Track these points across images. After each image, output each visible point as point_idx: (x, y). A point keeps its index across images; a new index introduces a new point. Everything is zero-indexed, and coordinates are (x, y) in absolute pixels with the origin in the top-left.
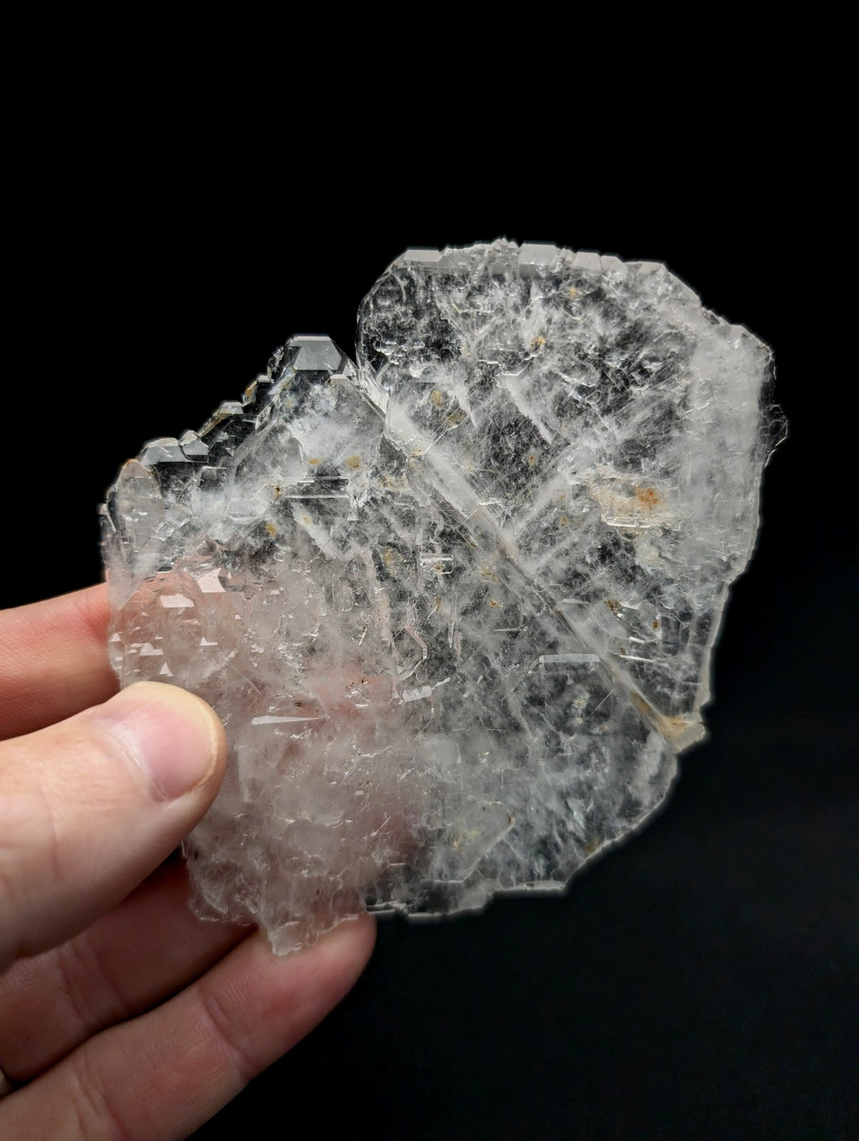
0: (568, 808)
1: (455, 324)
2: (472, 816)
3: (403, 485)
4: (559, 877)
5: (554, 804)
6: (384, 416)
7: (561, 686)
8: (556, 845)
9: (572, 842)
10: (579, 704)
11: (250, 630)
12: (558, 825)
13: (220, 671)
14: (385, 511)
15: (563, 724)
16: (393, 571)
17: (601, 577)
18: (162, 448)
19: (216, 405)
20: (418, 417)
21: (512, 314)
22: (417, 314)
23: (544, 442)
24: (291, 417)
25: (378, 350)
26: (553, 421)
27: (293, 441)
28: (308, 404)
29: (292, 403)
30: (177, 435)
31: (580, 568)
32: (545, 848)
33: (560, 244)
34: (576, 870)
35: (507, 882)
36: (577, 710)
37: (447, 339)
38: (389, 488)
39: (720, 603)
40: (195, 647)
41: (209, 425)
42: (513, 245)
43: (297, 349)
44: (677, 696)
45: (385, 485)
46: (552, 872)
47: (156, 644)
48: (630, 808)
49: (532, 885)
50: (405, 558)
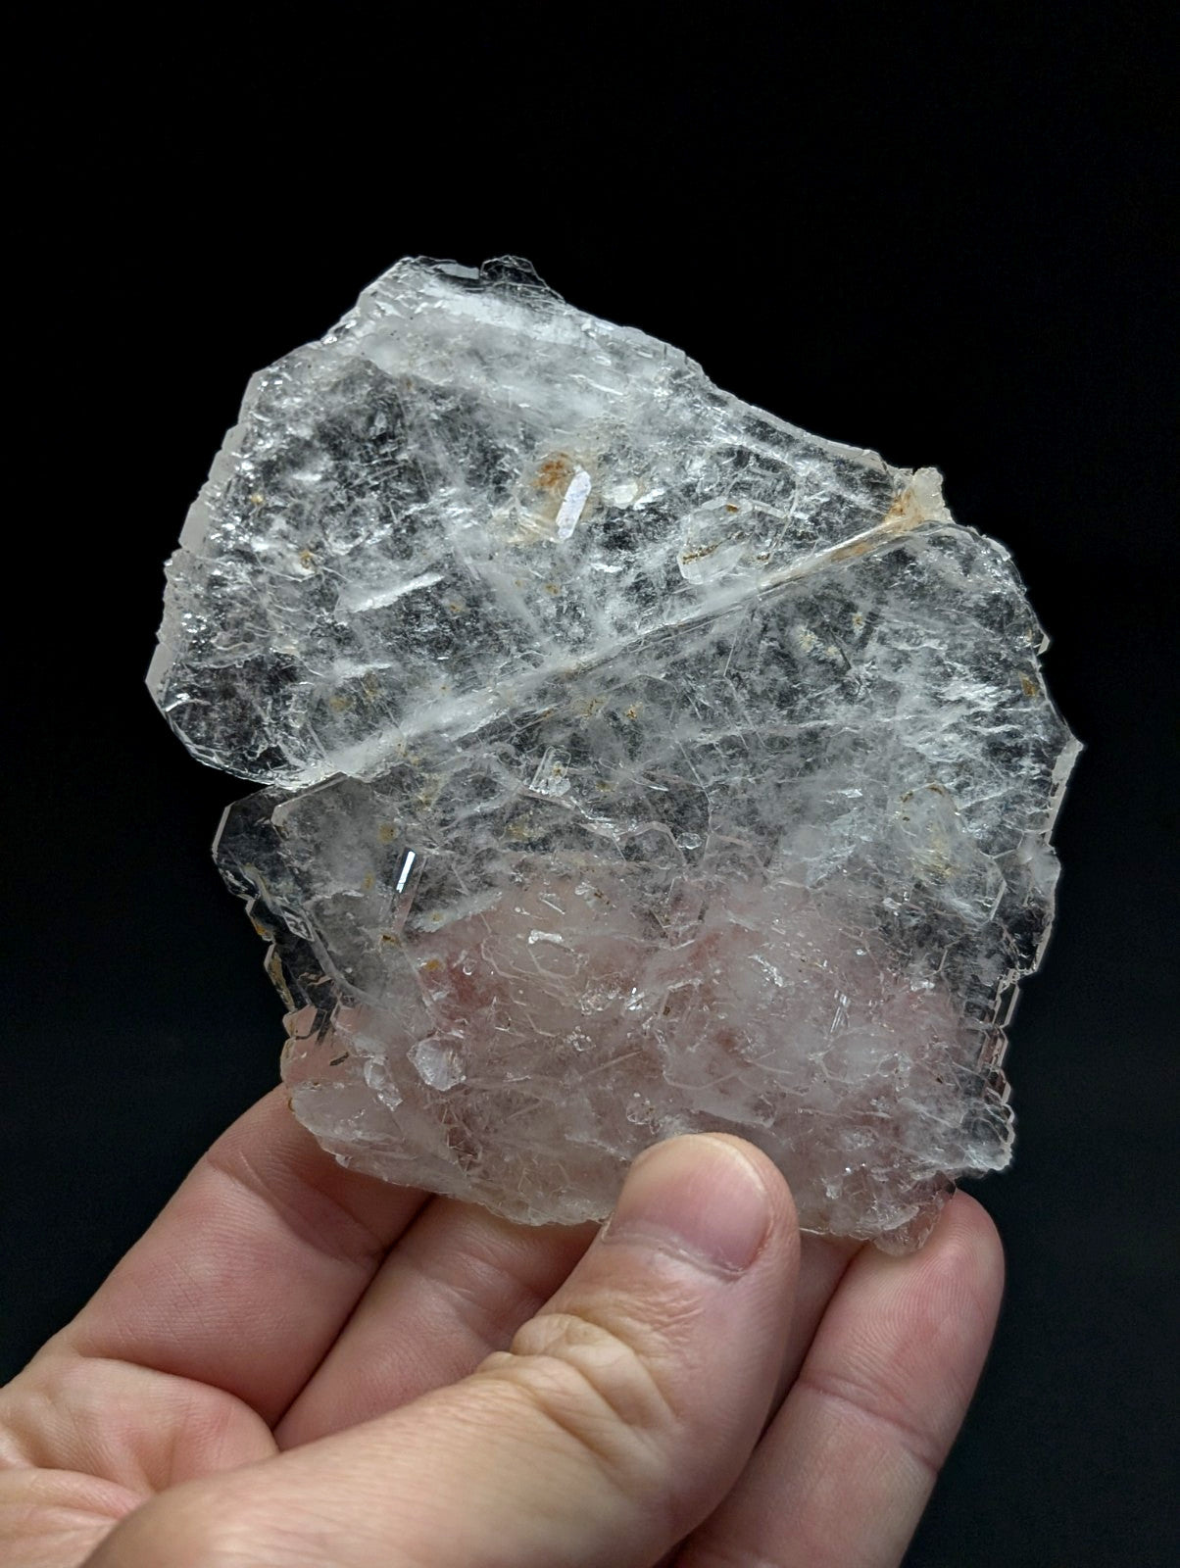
0: (960, 701)
1: (255, 652)
2: (912, 839)
3: (436, 781)
4: (1056, 747)
5: (947, 718)
6: (342, 775)
7: (784, 656)
8: (1010, 735)
9: (1010, 711)
10: (809, 643)
12: (976, 724)
14: (462, 814)
15: (836, 672)
16: (539, 833)
17: (651, 559)
18: (293, 1060)
19: (264, 976)
20: (357, 734)
21: (261, 579)
22: (228, 693)
23: (439, 586)
24: (306, 891)
25: (258, 755)
26: (412, 565)
27: (338, 900)
29: (288, 884)
30: (283, 1037)
31: (630, 579)
32: (1003, 752)
33: (193, 496)
34: (1057, 717)
35: (1037, 820)
36: (816, 649)
37: (270, 667)
38: (434, 800)
41: (285, 993)
42: (175, 554)
43: (226, 852)
45: (428, 803)
46: (1046, 754)
49: (1055, 789)
50: (527, 811)
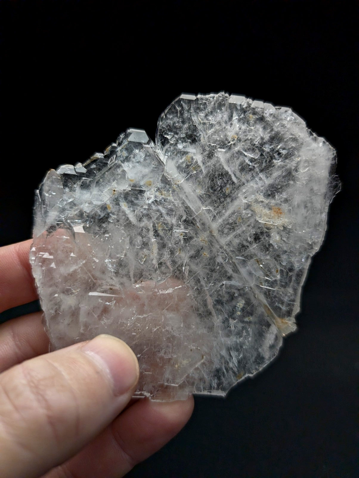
0: (231, 356)
1: (200, 127)
2: (185, 353)
3: (169, 196)
4: (223, 389)
5: (224, 353)
6: (165, 165)
7: (232, 297)
8: (223, 373)
9: (231, 372)
10: (240, 306)
11: (93, 251)
12: (225, 363)
13: (78, 269)
14: (160, 207)
15: (232, 315)
16: (161, 233)
17: (254, 248)
18: (66, 169)
19: (93, 154)
20: (179, 167)
21: (224, 125)
22: (183, 122)
23: (233, 183)
24: (124, 161)
25: (165, 136)
26: (238, 173)
27: (124, 171)
28: (132, 156)
29: (125, 154)
30: (74, 164)
31: (245, 243)
32: (218, 374)
33: (247, 96)
34: (232, 386)
35: (198, 389)
36: (238, 308)
37: (195, 134)
38: (163, 196)
39: (307, 266)
40: (67, 256)
41: (88, 162)
42: (227, 95)
43: (130, 134)
44: (284, 308)
45: (162, 195)
46: (220, 386)
47: (51, 254)
48: (260, 359)
49: (211, 392)
50: (167, 227)
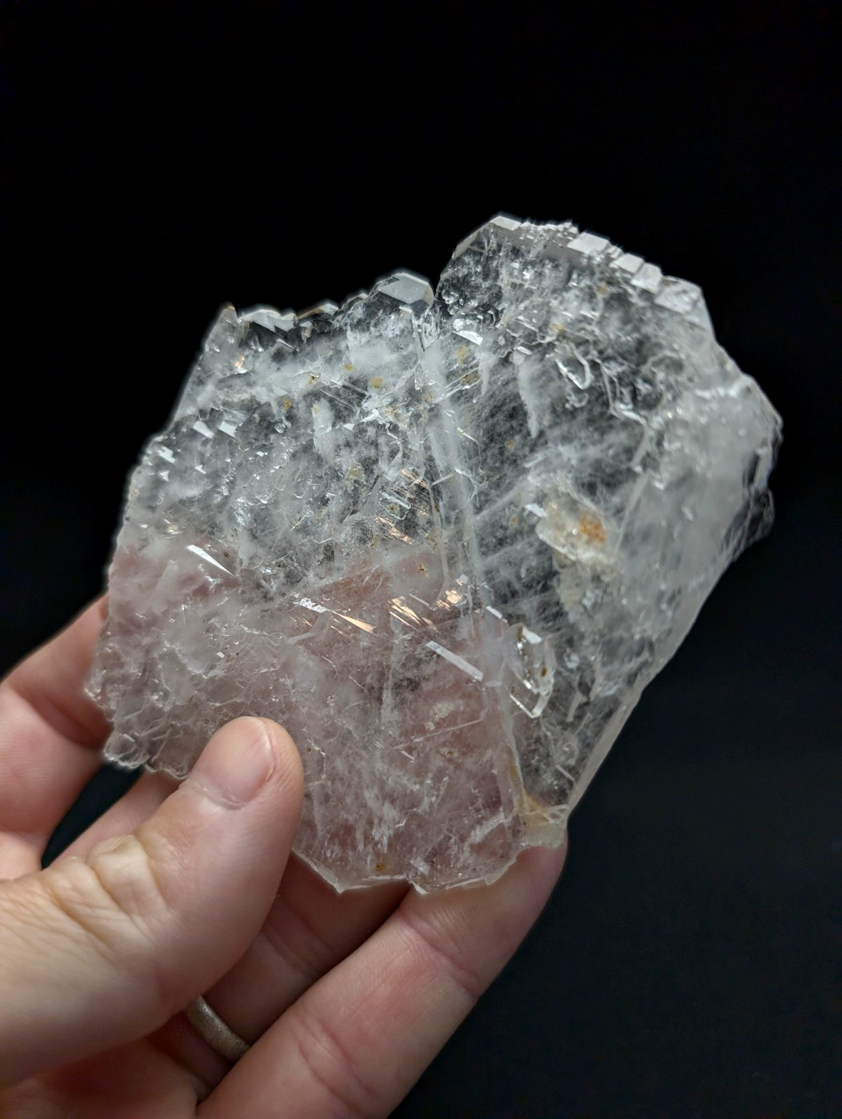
1: (506, 293)
3: (404, 421)
4: (343, 876)
8: (355, 841)
9: (371, 849)
10: (440, 710)
12: (367, 822)
13: (195, 497)
14: (383, 440)
16: (351, 486)
18: (267, 316)
19: (322, 302)
20: (445, 368)
21: (549, 297)
22: (485, 276)
23: (529, 434)
24: (355, 326)
25: (445, 298)
28: (373, 322)
29: (360, 314)
31: (515, 583)
33: (615, 241)
36: (435, 714)
37: (496, 305)
38: (391, 418)
41: (306, 314)
42: (574, 230)
43: (396, 279)
45: (391, 414)
47: (175, 455)
50: (367, 481)
